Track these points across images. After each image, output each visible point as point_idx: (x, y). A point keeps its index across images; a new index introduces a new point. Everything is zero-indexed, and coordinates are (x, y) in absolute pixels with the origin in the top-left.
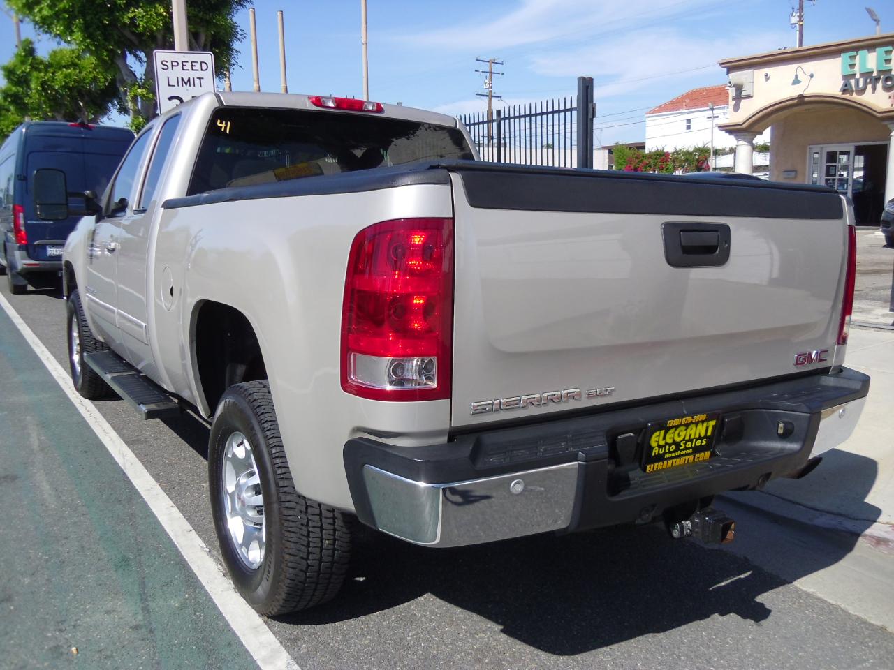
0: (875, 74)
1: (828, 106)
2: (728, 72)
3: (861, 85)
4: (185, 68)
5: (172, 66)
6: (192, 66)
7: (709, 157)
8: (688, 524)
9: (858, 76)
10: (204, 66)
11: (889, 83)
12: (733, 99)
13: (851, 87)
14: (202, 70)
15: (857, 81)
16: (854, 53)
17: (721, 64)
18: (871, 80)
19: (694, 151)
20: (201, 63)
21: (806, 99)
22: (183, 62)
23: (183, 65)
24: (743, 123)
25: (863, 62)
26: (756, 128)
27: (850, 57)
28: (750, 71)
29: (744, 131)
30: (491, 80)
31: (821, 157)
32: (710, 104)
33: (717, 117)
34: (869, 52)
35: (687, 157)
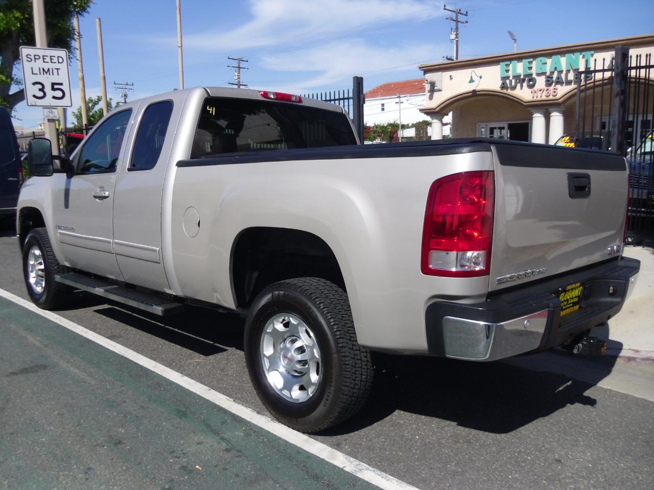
0: (522, 77)
1: (490, 97)
2: (424, 74)
3: (513, 84)
4: (45, 60)
5: (35, 59)
6: (51, 59)
7: (398, 130)
8: (580, 345)
9: (511, 78)
10: (61, 60)
11: (531, 83)
12: (429, 92)
13: (507, 85)
14: (59, 63)
15: (511, 82)
16: (509, 63)
17: (420, 68)
18: (519, 81)
19: (387, 126)
20: (58, 57)
21: (477, 93)
22: (43, 56)
23: (44, 58)
24: (436, 108)
25: (515, 69)
26: (444, 111)
27: (506, 65)
28: (440, 73)
29: (437, 113)
30: (239, 73)
31: (486, 130)
32: (398, 94)
33: (403, 102)
34: (518, 62)
35: (383, 129)
